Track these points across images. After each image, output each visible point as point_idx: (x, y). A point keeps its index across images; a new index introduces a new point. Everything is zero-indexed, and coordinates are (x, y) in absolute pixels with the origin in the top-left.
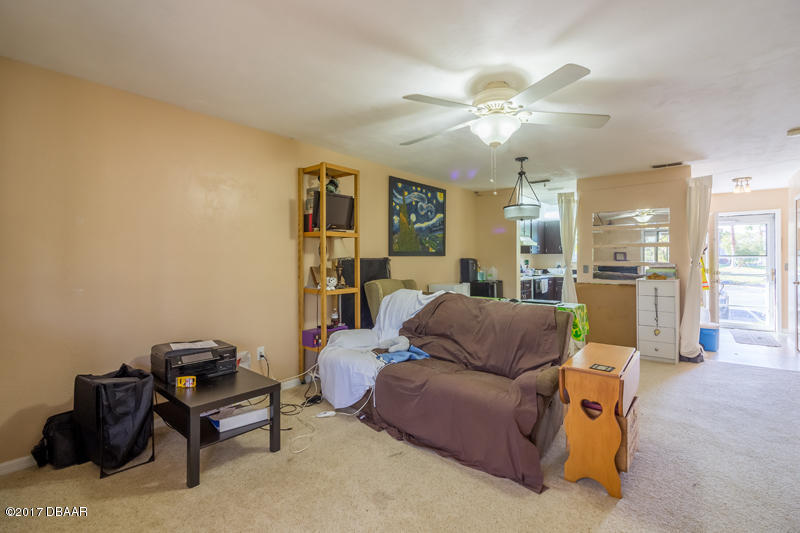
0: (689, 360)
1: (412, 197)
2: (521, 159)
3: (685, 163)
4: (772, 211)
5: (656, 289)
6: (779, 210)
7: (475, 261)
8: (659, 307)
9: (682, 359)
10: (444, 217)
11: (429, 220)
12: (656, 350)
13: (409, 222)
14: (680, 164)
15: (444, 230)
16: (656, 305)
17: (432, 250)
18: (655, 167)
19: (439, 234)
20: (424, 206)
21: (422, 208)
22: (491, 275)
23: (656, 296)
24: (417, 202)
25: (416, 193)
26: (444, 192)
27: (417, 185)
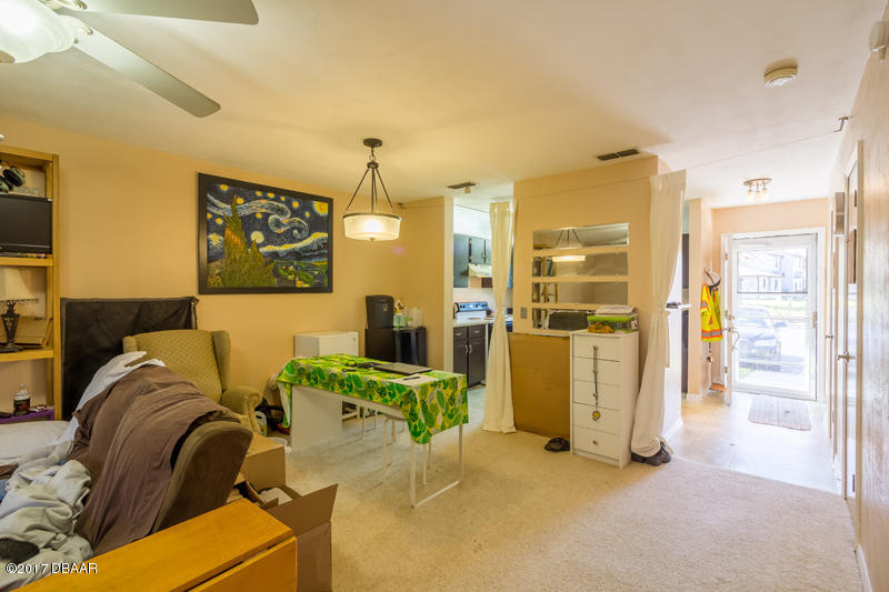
0: (644, 460)
1: (258, 207)
2: (373, 143)
3: (647, 150)
4: (813, 231)
5: (595, 349)
6: (824, 228)
7: (390, 301)
8: (599, 376)
9: (635, 458)
10: (330, 238)
11: (293, 240)
12: (595, 443)
13: (249, 243)
14: (634, 152)
15: (330, 257)
16: (595, 373)
17: (299, 284)
18: (603, 158)
19: (321, 263)
20: (284, 220)
21: (278, 224)
22: (411, 319)
23: (595, 359)
24: (266, 216)
25: (264, 202)
26: (329, 201)
27: (265, 189)
